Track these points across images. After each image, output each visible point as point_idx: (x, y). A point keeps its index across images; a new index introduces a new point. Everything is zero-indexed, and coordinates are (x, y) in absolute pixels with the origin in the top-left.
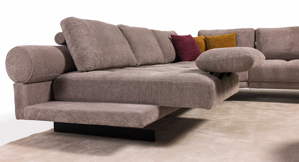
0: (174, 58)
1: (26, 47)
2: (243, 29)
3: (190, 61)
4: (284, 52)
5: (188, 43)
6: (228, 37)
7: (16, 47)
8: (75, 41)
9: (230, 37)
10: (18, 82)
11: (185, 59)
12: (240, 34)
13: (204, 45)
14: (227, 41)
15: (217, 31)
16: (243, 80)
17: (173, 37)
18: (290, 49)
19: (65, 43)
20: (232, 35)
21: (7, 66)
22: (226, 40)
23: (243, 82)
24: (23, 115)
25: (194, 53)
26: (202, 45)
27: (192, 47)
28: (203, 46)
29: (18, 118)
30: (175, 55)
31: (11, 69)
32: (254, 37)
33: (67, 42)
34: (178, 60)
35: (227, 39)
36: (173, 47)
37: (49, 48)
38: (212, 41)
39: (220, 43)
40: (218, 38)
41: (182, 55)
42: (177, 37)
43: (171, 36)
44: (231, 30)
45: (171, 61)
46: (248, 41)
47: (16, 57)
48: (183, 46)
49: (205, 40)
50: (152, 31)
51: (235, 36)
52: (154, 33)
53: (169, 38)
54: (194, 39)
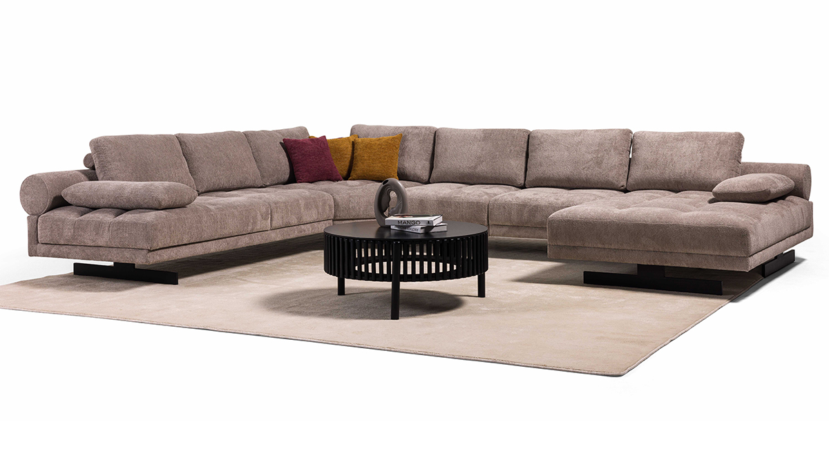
0: (287, 176)
1: (43, 175)
2: (416, 128)
3: (311, 183)
4: (467, 171)
5: (310, 152)
6: (386, 141)
7: (32, 176)
8: (104, 167)
9: (390, 142)
10: (32, 215)
11: (301, 180)
12: (409, 137)
13: (350, 153)
14: (383, 148)
15: (378, 128)
17: (286, 142)
18: (475, 167)
19: (93, 168)
20: (393, 138)
21: (21, 196)
24: (36, 252)
25: (319, 169)
26: (346, 154)
27: (316, 159)
28: (347, 156)
29: (31, 255)
30: (288, 171)
31: (26, 200)
32: (432, 142)
33: (96, 167)
34: (292, 179)
35: (383, 144)
36: (287, 159)
37: (71, 175)
38: (360, 148)
39: (371, 152)
40: (371, 144)
41: (297, 173)
43: (284, 140)
44: (399, 127)
45: (280, 181)
46: (420, 150)
47: (31, 186)
48: (300, 157)
49: (353, 144)
50: (246, 134)
51: (398, 141)
52: (249, 138)
53: (281, 143)
54: (328, 145)
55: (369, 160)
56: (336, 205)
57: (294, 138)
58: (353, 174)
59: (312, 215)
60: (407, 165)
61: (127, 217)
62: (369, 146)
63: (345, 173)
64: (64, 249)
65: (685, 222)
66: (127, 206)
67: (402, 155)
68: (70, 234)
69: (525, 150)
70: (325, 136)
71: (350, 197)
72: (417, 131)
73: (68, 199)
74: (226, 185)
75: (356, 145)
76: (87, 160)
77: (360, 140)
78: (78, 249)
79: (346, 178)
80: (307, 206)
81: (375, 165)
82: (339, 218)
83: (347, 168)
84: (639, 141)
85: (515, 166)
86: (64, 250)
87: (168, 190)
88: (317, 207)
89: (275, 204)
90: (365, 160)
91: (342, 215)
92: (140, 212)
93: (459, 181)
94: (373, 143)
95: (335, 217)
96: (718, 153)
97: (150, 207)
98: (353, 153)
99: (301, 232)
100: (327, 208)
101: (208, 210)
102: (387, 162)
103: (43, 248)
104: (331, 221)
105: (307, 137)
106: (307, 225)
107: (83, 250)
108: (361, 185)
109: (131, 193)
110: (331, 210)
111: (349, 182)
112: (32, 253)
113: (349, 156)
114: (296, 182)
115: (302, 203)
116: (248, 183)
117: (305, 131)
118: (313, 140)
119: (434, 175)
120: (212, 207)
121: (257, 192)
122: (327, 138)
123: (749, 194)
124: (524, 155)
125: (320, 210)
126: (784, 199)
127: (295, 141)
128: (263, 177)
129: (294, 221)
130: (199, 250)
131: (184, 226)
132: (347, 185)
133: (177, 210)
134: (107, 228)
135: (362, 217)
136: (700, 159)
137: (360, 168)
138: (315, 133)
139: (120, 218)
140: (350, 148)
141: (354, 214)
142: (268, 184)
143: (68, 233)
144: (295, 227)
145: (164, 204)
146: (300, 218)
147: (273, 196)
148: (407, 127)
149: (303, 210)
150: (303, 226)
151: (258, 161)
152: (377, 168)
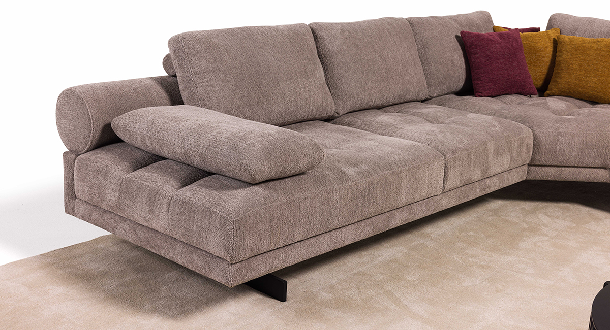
0: (460, 84)
5: (497, 53)
10: (70, 149)
11: (482, 93)
13: (550, 56)
14: (602, 56)
16: (599, 164)
17: (464, 36)
22: (599, 54)
23: (598, 170)
24: (73, 210)
25: (508, 79)
26: (544, 57)
27: (505, 65)
28: (545, 59)
29: (67, 210)
30: (464, 77)
31: (63, 126)
35: (604, 51)
36: (463, 59)
38: (567, 51)
39: (584, 59)
40: (583, 47)
41: (476, 82)
42: (473, 37)
43: (462, 33)
45: (451, 90)
47: (69, 107)
48: (484, 60)
49: (556, 43)
50: (410, 21)
52: (415, 28)
53: (457, 37)
54: (521, 43)
55: (580, 70)
56: (537, 144)
57: (474, 30)
58: (552, 87)
59: (505, 162)
62: (581, 50)
63: (540, 83)
68: (113, 198)
71: (559, 134)
74: (379, 102)
75: (559, 46)
77: (565, 38)
79: (543, 91)
80: (498, 152)
81: (588, 79)
82: (537, 163)
83: (543, 77)
86: (109, 221)
88: (510, 150)
89: (453, 153)
90: (574, 69)
91: (542, 158)
94: (587, 45)
95: (532, 160)
98: (554, 56)
99: (484, 189)
100: (524, 149)
103: (82, 208)
104: (526, 168)
106: (494, 178)
107: (135, 230)
110: (528, 152)
112: (69, 208)
113: (547, 60)
115: (491, 146)
117: (486, 17)
120: (351, 171)
125: (515, 155)
127: (478, 36)
128: (429, 85)
129: (477, 175)
134: (165, 206)
135: (572, 164)
137: (564, 79)
139: (187, 192)
140: (550, 49)
141: (560, 159)
143: (111, 197)
144: (477, 183)
146: (485, 171)
149: (491, 157)
150: (488, 181)
151: (424, 62)
152: (592, 83)
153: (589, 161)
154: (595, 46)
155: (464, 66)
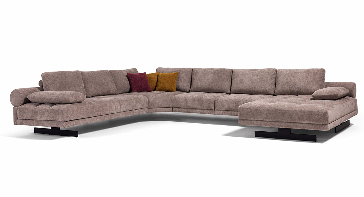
0: (128, 90)
1: (20, 89)
2: (184, 68)
3: (139, 92)
6: (171, 75)
7: (15, 90)
8: (47, 86)
9: (173, 75)
10: (15, 106)
11: (135, 91)
12: (181, 73)
14: (170, 78)
15: (168, 69)
17: (128, 75)
18: (209, 85)
20: (174, 73)
21: (11, 99)
24: (17, 123)
25: (142, 86)
30: (129, 87)
32: (191, 75)
33: (43, 86)
34: (131, 91)
36: (128, 82)
37: (32, 89)
38: (161, 78)
39: (165, 79)
41: (133, 88)
44: (177, 68)
45: (125, 92)
46: (186, 78)
47: (15, 94)
48: (134, 81)
49: (158, 76)
50: (110, 71)
51: (176, 74)
52: (112, 73)
53: (126, 75)
54: (146, 76)
55: (164, 82)
56: (149, 102)
57: (131, 73)
58: (157, 89)
59: (139, 106)
60: (180, 84)
61: (55, 107)
62: (164, 76)
63: (154, 88)
64: (28, 121)
65: (299, 109)
66: (55, 102)
67: (178, 80)
68: (31, 115)
69: (231, 78)
70: (145, 73)
71: (155, 98)
72: (184, 70)
73: (30, 99)
74: (101, 94)
76: (40, 83)
77: (160, 74)
78: (34, 122)
79: (154, 91)
80: (136, 102)
82: (150, 107)
83: (155, 86)
84: (279, 74)
85: (226, 85)
87: (73, 95)
88: (140, 102)
89: (122, 101)
90: (162, 82)
92: (60, 105)
93: (202, 91)
94: (166, 75)
96: (314, 78)
97: (65, 102)
98: (158, 79)
100: (145, 103)
101: (91, 104)
102: (172, 83)
103: (20, 121)
104: (147, 109)
105: (137, 73)
106: (136, 110)
107: (36, 122)
108: (160, 93)
109: (57, 97)
110: (147, 104)
111: (155, 92)
112: (15, 123)
113: (156, 81)
114: (132, 92)
115: (134, 100)
116: (111, 92)
117: (135, 70)
118: (140, 74)
119: (192, 88)
120: (93, 103)
121: (115, 96)
122: (147, 73)
123: (329, 96)
124: (231, 80)
125: (142, 104)
126: (343, 98)
128: (118, 90)
129: (130, 108)
130: (87, 122)
131: (80, 111)
132: (154, 93)
133: (77, 104)
134: (46, 112)
135: (160, 107)
136: (307, 81)
137: (160, 86)
138: (140, 71)
139: (52, 107)
140: (156, 78)
141: (157, 106)
142: (120, 93)
144: (131, 111)
145: (71, 101)
146: (133, 107)
147: (121, 98)
148: (180, 68)
150: (134, 111)
151: (116, 83)
152: (167, 86)
153: (165, 106)
154: (168, 75)
155: (129, 84)
